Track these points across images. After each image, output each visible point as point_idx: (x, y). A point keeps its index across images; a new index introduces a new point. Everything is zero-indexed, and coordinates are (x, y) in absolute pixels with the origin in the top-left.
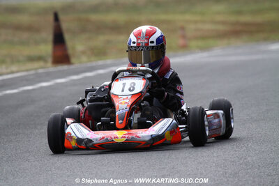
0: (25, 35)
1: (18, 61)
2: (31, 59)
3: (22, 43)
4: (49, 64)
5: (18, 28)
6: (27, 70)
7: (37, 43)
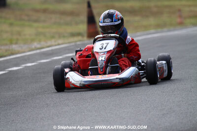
0: (69, 19)
1: (64, 37)
2: (73, 35)
3: (67, 24)
4: (85, 38)
5: (63, 13)
6: (69, 43)
7: (77, 24)
